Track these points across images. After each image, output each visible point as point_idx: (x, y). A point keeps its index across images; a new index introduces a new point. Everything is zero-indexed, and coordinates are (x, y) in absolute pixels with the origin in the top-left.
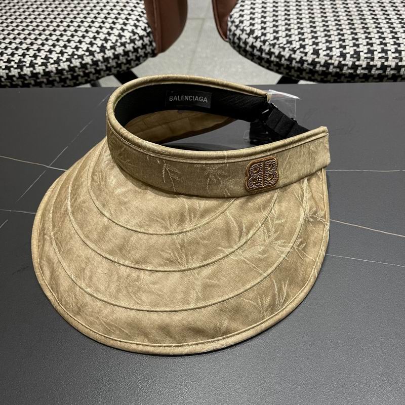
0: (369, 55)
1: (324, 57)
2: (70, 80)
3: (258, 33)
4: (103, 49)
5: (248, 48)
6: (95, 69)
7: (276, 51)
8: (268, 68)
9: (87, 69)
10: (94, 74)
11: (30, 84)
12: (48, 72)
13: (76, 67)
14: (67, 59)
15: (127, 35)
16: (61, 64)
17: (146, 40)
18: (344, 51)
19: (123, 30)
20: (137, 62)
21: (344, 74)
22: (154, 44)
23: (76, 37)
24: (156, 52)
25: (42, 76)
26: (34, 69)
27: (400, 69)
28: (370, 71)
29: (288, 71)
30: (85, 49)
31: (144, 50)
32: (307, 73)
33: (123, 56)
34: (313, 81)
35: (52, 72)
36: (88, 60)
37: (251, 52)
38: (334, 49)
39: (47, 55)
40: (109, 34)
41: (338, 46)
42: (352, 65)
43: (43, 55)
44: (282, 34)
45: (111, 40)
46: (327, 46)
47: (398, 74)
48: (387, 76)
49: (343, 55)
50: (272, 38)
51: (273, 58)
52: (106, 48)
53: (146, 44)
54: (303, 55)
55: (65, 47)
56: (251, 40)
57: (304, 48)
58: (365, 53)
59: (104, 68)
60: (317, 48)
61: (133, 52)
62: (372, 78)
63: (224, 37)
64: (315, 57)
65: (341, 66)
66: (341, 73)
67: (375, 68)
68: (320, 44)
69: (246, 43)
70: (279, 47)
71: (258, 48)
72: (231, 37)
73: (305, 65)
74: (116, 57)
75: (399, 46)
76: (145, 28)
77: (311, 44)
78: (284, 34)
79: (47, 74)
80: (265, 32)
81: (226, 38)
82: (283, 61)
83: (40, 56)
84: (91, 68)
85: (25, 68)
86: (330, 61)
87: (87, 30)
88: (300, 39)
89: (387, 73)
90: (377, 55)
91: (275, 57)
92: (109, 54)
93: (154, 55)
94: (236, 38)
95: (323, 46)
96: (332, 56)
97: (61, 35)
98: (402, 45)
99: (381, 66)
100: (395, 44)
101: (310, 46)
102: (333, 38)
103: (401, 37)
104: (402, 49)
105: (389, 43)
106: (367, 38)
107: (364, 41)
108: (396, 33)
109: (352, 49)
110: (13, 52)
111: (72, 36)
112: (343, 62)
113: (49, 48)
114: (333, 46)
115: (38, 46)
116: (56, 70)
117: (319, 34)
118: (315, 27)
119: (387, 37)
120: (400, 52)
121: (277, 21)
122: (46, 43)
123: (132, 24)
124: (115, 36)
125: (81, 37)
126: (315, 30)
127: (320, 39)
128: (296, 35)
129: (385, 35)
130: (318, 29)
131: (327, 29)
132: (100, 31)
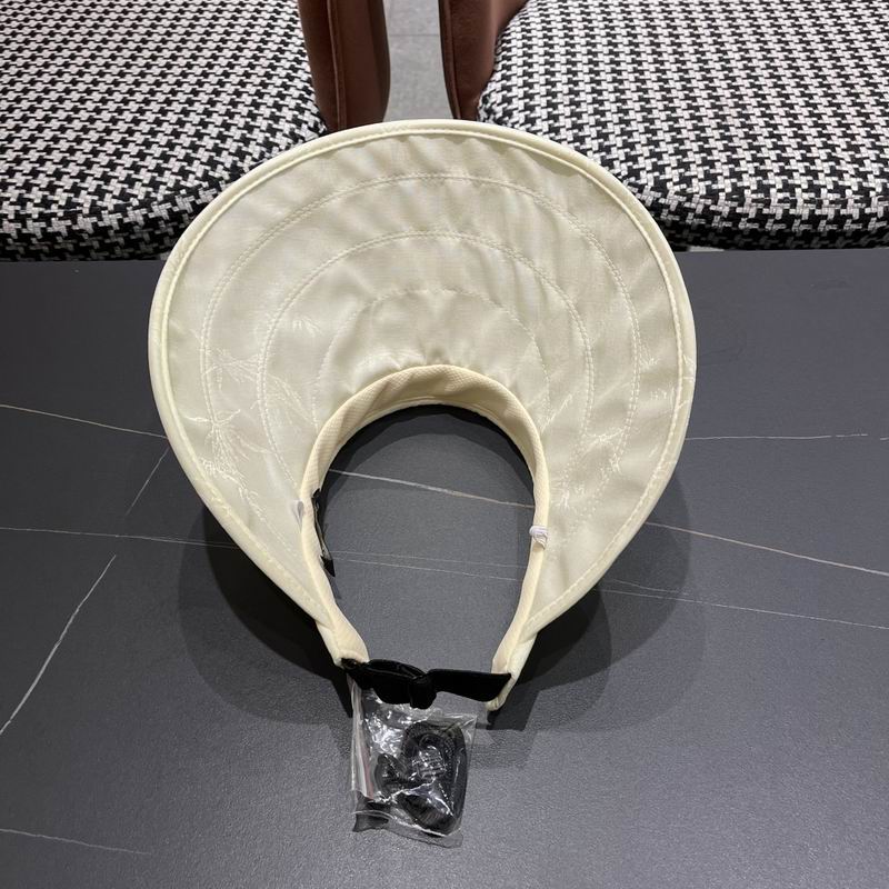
0: (761, 196)
1: (676, 196)
4: (235, 173)
11: (92, 247)
12: (129, 223)
13: (185, 211)
14: (165, 196)
15: (282, 140)
16: (155, 208)
18: (714, 187)
19: (273, 131)
21: (714, 230)
23: (178, 148)
25: (116, 232)
26: (101, 219)
27: (818, 223)
28: (762, 226)
30: (200, 174)
35: (136, 223)
38: (694, 181)
39: (123, 189)
40: (246, 141)
41: (701, 176)
42: (730, 213)
43: (116, 188)
44: (591, 144)
45: (251, 154)
46: (681, 174)
47: (813, 231)
48: (793, 234)
49: (712, 194)
55: (160, 170)
57: (638, 177)
58: (754, 192)
60: (662, 177)
62: (766, 237)
64: (659, 194)
65: (708, 214)
66: (708, 226)
67: (772, 220)
68: (668, 169)
75: (816, 177)
76: (316, 124)
77: (649, 168)
78: (595, 145)
79: (126, 228)
83: (111, 192)
85: (80, 218)
86: (687, 205)
87: (198, 131)
88: (629, 158)
89: (793, 229)
90: (775, 196)
95: (672, 174)
96: (692, 195)
97: (147, 144)
98: (821, 175)
99: (783, 216)
100: (808, 172)
101: (648, 172)
102: (691, 157)
103: (819, 158)
104: (822, 183)
105: (797, 171)
106: (755, 159)
107: (750, 165)
108: (808, 149)
109: (728, 181)
110: (51, 182)
111: (171, 146)
112: (712, 208)
113: (125, 173)
114: (693, 174)
115: (102, 169)
116: (144, 220)
117: (663, 147)
118: (654, 132)
119: (793, 158)
120: (817, 190)
121: (579, 115)
122: (118, 161)
123: (289, 118)
124: (257, 144)
125: (189, 148)
126: (655, 138)
127: (666, 159)
128: (619, 148)
129: (789, 153)
130: (660, 135)
131: (679, 136)
132: (226, 133)
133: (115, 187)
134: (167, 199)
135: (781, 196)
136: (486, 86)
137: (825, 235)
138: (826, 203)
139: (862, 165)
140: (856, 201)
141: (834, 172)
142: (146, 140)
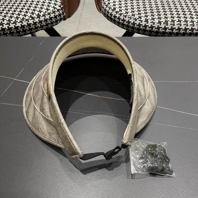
0: (172, 23)
1: (150, 23)
2: (22, 32)
3: (117, 10)
4: (39, 16)
5: (112, 17)
6: (35, 26)
7: (127, 19)
8: (122, 28)
9: (30, 26)
10: (34, 29)
11: (1, 34)
12: (11, 27)
13: (25, 25)
14: (20, 21)
15: (51, 9)
16: (17, 24)
17: (61, 12)
18: (160, 21)
19: (49, 6)
20: (56, 23)
21: (160, 32)
22: (65, 14)
23: (24, 9)
24: (66, 18)
25: (7, 30)
26: (3, 26)
27: (187, 30)
28: (172, 31)
29: (132, 29)
30: (29, 16)
31: (60, 17)
32: (142, 31)
33: (49, 20)
34: (145, 34)
35: (12, 28)
36: (31, 22)
37: (114, 19)
38: (155, 19)
39: (9, 19)
40: (42, 8)
41: (157, 18)
42: (164, 27)
44: (129, 10)
45: (43, 11)
46: (152, 18)
47: (185, 33)
48: (180, 33)
49: (160, 23)
50: (125, 13)
51: (125, 23)
52: (40, 16)
53: (61, 14)
54: (140, 22)
55: (19, 15)
56: (114, 13)
57: (141, 18)
58: (170, 22)
59: (40, 26)
60: (147, 18)
61: (54, 18)
62: (173, 34)
63: (100, 11)
64: (146, 23)
65: (158, 28)
66: (158, 31)
67: (175, 29)
68: (149, 16)
69: (111, 15)
70: (128, 17)
71: (118, 17)
72: (104, 11)
73: (141, 27)
74: (46, 20)
75: (187, 19)
76: (60, 5)
77: (144, 16)
78: (130, 11)
79: (10, 29)
80: (121, 9)
81: (101, 11)
82: (130, 24)
83: (6, 20)
84: (33, 26)
86: (153, 25)
87: (30, 6)
88: (139, 14)
89: (180, 32)
90: (176, 23)
92: (42, 19)
93: (65, 19)
94: (106, 12)
95: (150, 18)
96: (155, 23)
97: (17, 8)
99: (178, 28)
101: (144, 17)
102: (155, 13)
103: (187, 14)
104: (188, 20)
106: (171, 14)
107: (170, 15)
108: (185, 12)
109: (164, 19)
111: (22, 9)
112: (160, 26)
113: (10, 15)
114: (155, 17)
115: (4, 14)
116: (14, 27)
117: (148, 11)
118: (146, 8)
119: (181, 14)
120: (187, 22)
121: (127, 4)
122: (9, 12)
123: (53, 3)
124: (45, 9)
125: (27, 9)
126: (146, 9)
127: (148, 14)
128: (136, 11)
129: (180, 13)
130: (147, 8)
131: (152, 9)
132: (37, 6)
133: (7, 18)
134: (20, 22)
135: (177, 23)
137: (188, 34)
138: (189, 25)
140: (197, 25)
141: (191, 17)
142: (16, 7)
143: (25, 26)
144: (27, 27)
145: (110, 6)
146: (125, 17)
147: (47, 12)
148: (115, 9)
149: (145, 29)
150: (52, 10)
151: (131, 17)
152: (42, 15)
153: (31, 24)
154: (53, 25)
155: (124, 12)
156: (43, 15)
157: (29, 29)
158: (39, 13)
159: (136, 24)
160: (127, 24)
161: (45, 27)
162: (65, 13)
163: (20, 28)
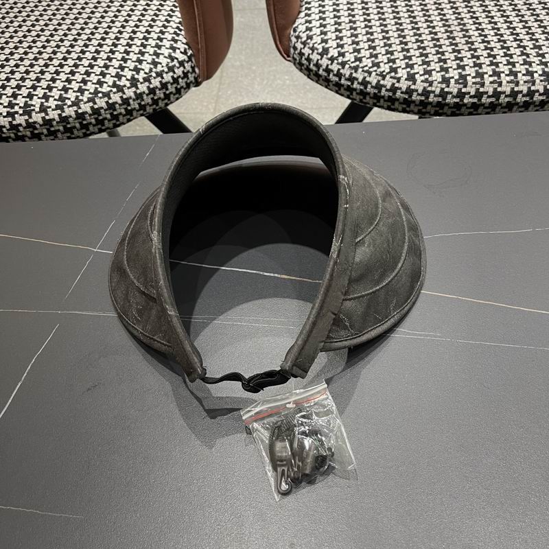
0: (478, 80)
1: (422, 83)
2: (94, 125)
3: (333, 52)
4: (134, 82)
5: (321, 72)
6: (126, 109)
7: (360, 76)
9: (115, 110)
10: (124, 116)
11: (42, 133)
12: (66, 116)
13: (102, 108)
14: (88, 98)
15: (163, 61)
16: (82, 106)
17: (188, 66)
18: (447, 76)
19: (157, 55)
20: (177, 96)
21: (448, 104)
22: (197, 70)
23: (96, 68)
24: (199, 80)
25: (57, 122)
26: (47, 114)
27: (517, 96)
28: (480, 100)
30: (111, 84)
31: (186, 80)
32: (401, 103)
33: (160, 90)
34: (408, 112)
35: (71, 116)
36: (116, 98)
37: (326, 77)
38: (433, 73)
39: (61, 94)
40: (140, 61)
41: (438, 69)
42: (458, 92)
44: (365, 53)
45: (143, 70)
46: (424, 69)
47: (514, 102)
48: (501, 104)
49: (446, 81)
50: (353, 60)
51: (355, 85)
52: (139, 81)
53: (188, 72)
54: (395, 81)
55: (84, 82)
56: (324, 62)
57: (396, 73)
58: (473, 78)
59: (137, 106)
60: (412, 72)
61: (172, 84)
62: (482, 107)
63: (285, 55)
64: (411, 83)
65: (443, 94)
66: (443, 102)
67: (486, 96)
68: (416, 66)
69: (318, 65)
70: (363, 71)
71: (335, 72)
72: (296, 56)
73: (398, 94)
74: (152, 91)
75: (514, 66)
76: (185, 50)
77: (404, 66)
78: (367, 54)
79: (64, 120)
80: (343, 51)
81: (289, 56)
82: (369, 89)
83: (53, 97)
84: (120, 109)
85: (33, 114)
86: (429, 89)
87: (108, 56)
88: (390, 61)
89: (500, 101)
90: (488, 79)
91: (358, 83)
92: (143, 88)
93: (197, 84)
94: (303, 59)
95: (418, 69)
96: (432, 82)
97: (76, 66)
98: (517, 65)
99: (493, 92)
100: (509, 63)
101: (403, 69)
102: (431, 57)
103: (515, 54)
104: (518, 70)
105: (501, 63)
106: (473, 56)
107: (470, 60)
108: (508, 49)
109: (456, 72)
110: (14, 92)
111: (91, 66)
112: (446, 90)
113: (62, 84)
114: (432, 68)
115: (47, 83)
116: (76, 114)
117: (412, 52)
118: (406, 44)
119: (498, 55)
120: (515, 74)
121: (356, 36)
122: (57, 77)
123: (168, 46)
124: (147, 63)
125: (103, 67)
126: (406, 47)
127: (414, 60)
128: (383, 55)
129: (496, 51)
130: (410, 45)
131: (422, 45)
132: (127, 57)
133: (56, 93)
134: (90, 100)
135: (491, 79)
136: (295, 21)
137: (521, 104)
138: (521, 82)
139: (544, 57)
140: (541, 81)
141: (525, 63)
142: (75, 63)
143: (102, 111)
144: (107, 112)
145: (314, 44)
146: (356, 72)
147: (154, 70)
148: (326, 51)
149: (410, 99)
150: (167, 65)
151: (371, 70)
152: (141, 80)
153: (116, 103)
154: (169, 102)
155: (350, 57)
156: (144, 78)
157: (111, 116)
158: (133, 75)
159: (385, 86)
160: (362, 88)
161: (151, 107)
162: (199, 69)
163: (90, 115)
